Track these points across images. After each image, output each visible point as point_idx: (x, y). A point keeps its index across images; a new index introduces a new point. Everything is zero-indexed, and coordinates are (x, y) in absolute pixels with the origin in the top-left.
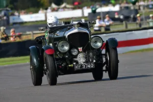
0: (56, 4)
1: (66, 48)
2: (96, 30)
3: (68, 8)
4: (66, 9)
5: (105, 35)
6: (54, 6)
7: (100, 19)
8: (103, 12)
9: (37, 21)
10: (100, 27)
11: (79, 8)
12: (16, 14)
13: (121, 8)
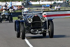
2: (55, 10)
4: (46, 1)
5: (58, 12)
7: (57, 6)
8: (58, 3)
9: (37, 4)
10: (57, 9)
12: (30, 2)
13: (63, 2)
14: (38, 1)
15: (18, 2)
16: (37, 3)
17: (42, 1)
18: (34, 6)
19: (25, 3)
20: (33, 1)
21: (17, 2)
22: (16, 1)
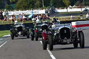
0: (71, 6)
1: (41, 30)
3: (76, 8)
6: (70, 6)
11: (80, 8)
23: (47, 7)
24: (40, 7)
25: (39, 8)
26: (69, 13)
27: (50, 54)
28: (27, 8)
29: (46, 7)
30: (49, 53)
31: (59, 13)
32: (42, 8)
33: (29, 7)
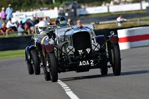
14: (103, 5)
15: (49, 9)
16: (102, 9)
17: (116, 4)
18: (95, 18)
19: (67, 10)
20: (90, 4)
21: (45, 8)
22: (43, 7)
23: (61, 2)
24: (47, 3)
25: (44, 5)
26: (112, 15)
27: (66, 90)
28: (17, 6)
29: (59, 3)
30: (64, 88)
31: (90, 16)
32: (50, 5)
33: (21, 5)
